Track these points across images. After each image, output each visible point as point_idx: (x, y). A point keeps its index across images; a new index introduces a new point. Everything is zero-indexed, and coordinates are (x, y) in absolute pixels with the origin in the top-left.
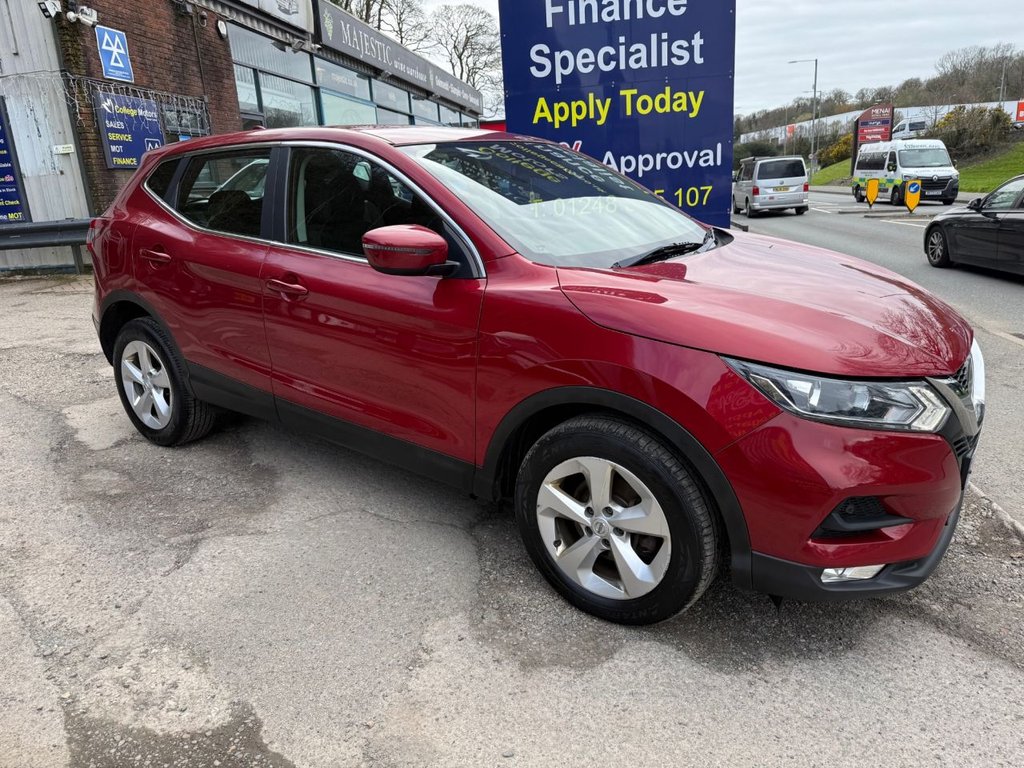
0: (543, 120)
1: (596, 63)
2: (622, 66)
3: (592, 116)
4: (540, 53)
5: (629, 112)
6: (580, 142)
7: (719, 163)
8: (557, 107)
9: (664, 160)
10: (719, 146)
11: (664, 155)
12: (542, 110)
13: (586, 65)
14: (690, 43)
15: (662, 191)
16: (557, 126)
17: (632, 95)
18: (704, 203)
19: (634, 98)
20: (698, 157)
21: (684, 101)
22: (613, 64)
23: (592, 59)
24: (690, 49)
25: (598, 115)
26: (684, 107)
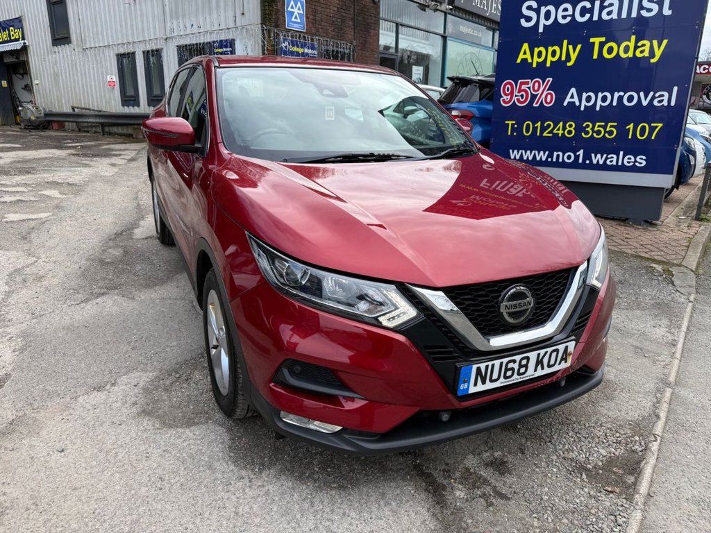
0: (524, 60)
1: (573, 16)
2: (595, 18)
3: (563, 58)
4: (529, 8)
5: (595, 56)
6: (551, 79)
7: (673, 104)
8: (537, 50)
9: (620, 98)
10: (675, 89)
11: (622, 94)
12: (525, 53)
13: (564, 17)
15: (615, 124)
17: (600, 42)
18: (653, 138)
19: (602, 45)
20: (653, 98)
21: (647, 48)
22: (588, 16)
23: (570, 12)
24: (660, 2)
25: (568, 58)
26: (646, 54)
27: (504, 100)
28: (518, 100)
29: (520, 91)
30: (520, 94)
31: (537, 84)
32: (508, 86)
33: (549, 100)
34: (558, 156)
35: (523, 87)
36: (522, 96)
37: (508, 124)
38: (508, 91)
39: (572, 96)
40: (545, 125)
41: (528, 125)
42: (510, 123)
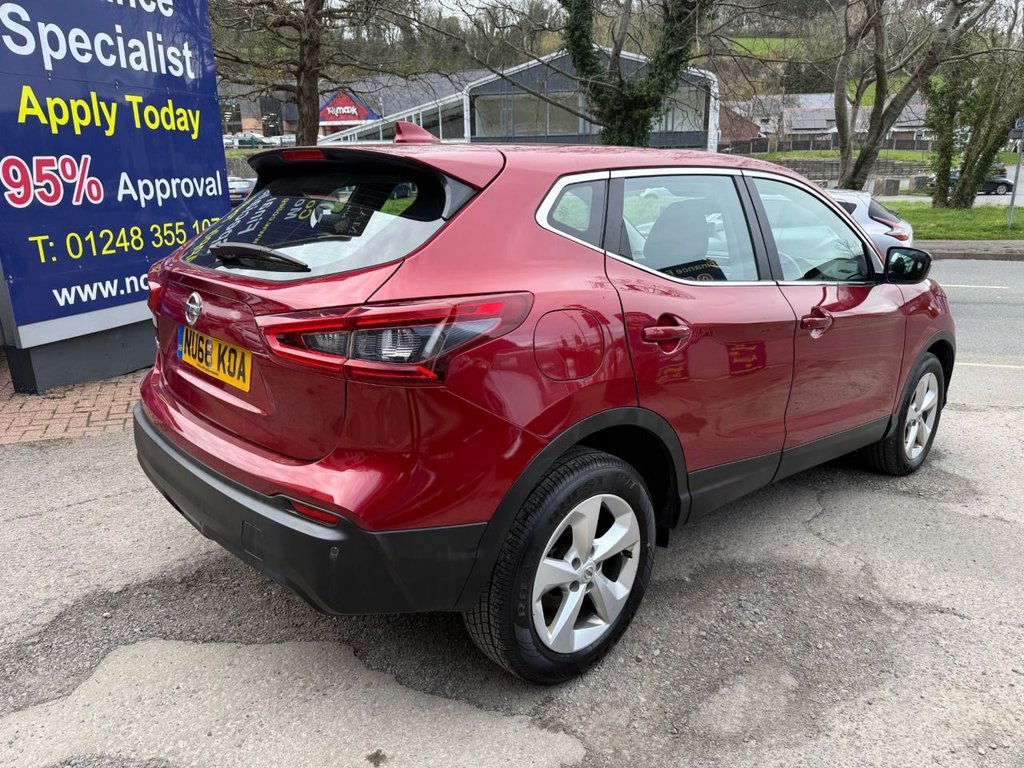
0: (34, 118)
1: (93, 52)
2: (124, 65)
3: (98, 123)
4: (15, 17)
5: (138, 125)
6: (89, 157)
7: (220, 193)
8: (51, 103)
9: (178, 186)
10: (218, 172)
11: (178, 180)
12: (30, 105)
13: (82, 52)
14: (181, 52)
15: (182, 224)
16: (55, 131)
17: (139, 104)
19: (141, 107)
20: (205, 185)
21: (185, 118)
22: (113, 58)
23: (87, 45)
24: (182, 59)
25: (105, 125)
26: (186, 127)
27: (12, 197)
28: (41, 194)
29: (41, 178)
30: (43, 184)
31: (68, 165)
32: (12, 168)
33: (95, 194)
34: (132, 283)
35: (46, 170)
36: (47, 187)
37: (36, 241)
38: (16, 177)
39: (125, 188)
40: (101, 236)
41: (73, 240)
42: (39, 239)
